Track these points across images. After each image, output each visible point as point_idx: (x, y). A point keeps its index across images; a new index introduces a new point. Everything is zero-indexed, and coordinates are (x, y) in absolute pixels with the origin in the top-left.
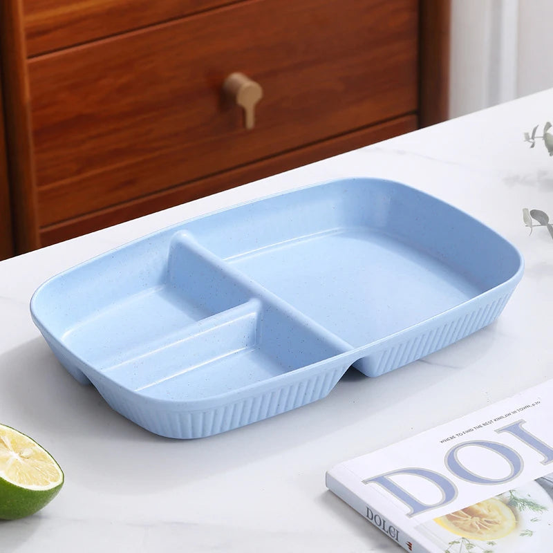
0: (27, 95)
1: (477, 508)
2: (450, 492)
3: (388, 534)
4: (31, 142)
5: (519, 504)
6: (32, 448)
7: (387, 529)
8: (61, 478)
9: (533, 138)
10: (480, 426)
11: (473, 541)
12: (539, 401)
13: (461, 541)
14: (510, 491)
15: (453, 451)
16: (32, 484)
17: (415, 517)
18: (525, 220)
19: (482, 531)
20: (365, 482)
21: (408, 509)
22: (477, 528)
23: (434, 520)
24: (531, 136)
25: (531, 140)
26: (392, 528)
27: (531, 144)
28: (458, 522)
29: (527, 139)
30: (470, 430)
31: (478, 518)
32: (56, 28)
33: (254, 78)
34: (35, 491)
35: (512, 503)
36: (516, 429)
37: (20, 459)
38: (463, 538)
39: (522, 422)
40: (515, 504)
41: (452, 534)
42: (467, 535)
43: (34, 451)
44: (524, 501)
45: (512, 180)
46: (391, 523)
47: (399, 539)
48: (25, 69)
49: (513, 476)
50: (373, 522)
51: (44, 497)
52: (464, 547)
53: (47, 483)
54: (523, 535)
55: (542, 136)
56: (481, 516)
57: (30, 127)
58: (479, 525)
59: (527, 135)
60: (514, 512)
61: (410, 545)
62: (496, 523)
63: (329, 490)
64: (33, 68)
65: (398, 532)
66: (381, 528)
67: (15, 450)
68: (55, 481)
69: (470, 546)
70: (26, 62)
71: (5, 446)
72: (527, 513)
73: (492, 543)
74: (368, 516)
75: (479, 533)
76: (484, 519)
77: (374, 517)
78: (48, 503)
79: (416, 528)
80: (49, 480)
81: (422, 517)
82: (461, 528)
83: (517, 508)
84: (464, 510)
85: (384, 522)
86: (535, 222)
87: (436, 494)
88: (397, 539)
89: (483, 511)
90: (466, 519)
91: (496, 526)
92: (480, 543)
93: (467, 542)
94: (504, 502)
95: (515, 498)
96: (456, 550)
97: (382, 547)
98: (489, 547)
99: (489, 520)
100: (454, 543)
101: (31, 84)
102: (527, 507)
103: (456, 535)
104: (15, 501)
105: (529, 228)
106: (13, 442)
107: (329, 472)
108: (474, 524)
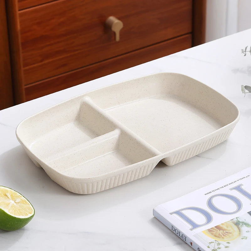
0: (19, 27)
1: (221, 226)
2: (209, 219)
3: (182, 238)
4: (21, 48)
5: (241, 224)
7: (181, 236)
8: (34, 212)
9: (245, 52)
10: (223, 187)
11: (220, 242)
12: (249, 175)
13: (214, 242)
14: (237, 218)
15: (211, 199)
17: (193, 230)
18: (242, 90)
20: (171, 214)
21: (190, 227)
22: (222, 236)
23: (202, 231)
25: (245, 53)
26: (183, 235)
28: (213, 232)
29: (243, 52)
30: (218, 189)
33: (119, 19)
35: (237, 224)
36: (239, 189)
37: (15, 204)
38: (216, 240)
39: (241, 185)
40: (239, 224)
42: (217, 239)
43: (21, 199)
44: (243, 223)
45: (236, 71)
46: (183, 233)
48: (18, 16)
49: (238, 211)
50: (174, 232)
51: (26, 221)
52: (216, 245)
53: (27, 215)
54: (243, 239)
55: (250, 50)
56: (223, 230)
57: (20, 41)
58: (223, 234)
59: (242, 50)
60: (239, 228)
61: (191, 243)
62: (231, 233)
63: (155, 218)
64: (21, 15)
65: (186, 237)
66: (178, 235)
67: (12, 199)
68: (31, 214)
69: (219, 244)
70: (18, 12)
71: (8, 198)
72: (244, 228)
73: (228, 243)
74: (172, 229)
75: (223, 238)
76: (225, 231)
77: (175, 230)
79: (194, 235)
80: (28, 213)
81: (197, 230)
82: (215, 236)
83: (240, 226)
84: (215, 227)
85: (180, 232)
86: (247, 91)
87: (203, 219)
88: (185, 240)
89: (224, 227)
90: (217, 231)
91: (230, 235)
92: (223, 243)
93: (217, 242)
94: (234, 223)
95: (238, 221)
96: (212, 246)
97: (179, 244)
98: (227, 245)
99: (227, 232)
100: (211, 243)
101: (21, 22)
102: (244, 225)
103: (212, 239)
104: (13, 223)
105: (244, 94)
106: (11, 196)
107: (154, 209)
108: (221, 233)
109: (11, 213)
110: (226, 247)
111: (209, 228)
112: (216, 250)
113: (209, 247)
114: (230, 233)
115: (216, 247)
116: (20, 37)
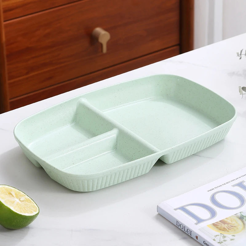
1: (226, 220)
2: (213, 214)
3: (187, 233)
4: (6, 60)
5: (245, 218)
6: (25, 197)
7: (186, 230)
8: (38, 210)
9: (241, 55)
10: (225, 184)
11: (225, 235)
14: (240, 212)
15: (214, 195)
16: (26, 213)
17: (198, 225)
18: (240, 91)
19: (230, 231)
20: (175, 209)
21: (195, 221)
22: (227, 230)
23: (207, 226)
24: (239, 54)
25: (240, 56)
26: (188, 230)
27: (240, 57)
28: (218, 226)
29: (238, 55)
30: (220, 186)
32: (17, 8)
33: (106, 30)
34: (27, 216)
35: (241, 218)
36: (241, 185)
37: (19, 202)
38: (221, 234)
39: (243, 181)
40: (243, 218)
41: (216, 232)
42: (222, 232)
43: (26, 198)
45: (232, 74)
46: (188, 227)
48: (3, 26)
49: (241, 206)
50: (179, 227)
51: (31, 219)
52: (222, 238)
53: (32, 212)
55: (245, 54)
56: (228, 224)
57: (5, 53)
58: (227, 228)
59: (238, 53)
60: (243, 222)
61: (197, 237)
62: (235, 227)
63: (159, 214)
64: (6, 26)
65: (191, 231)
66: (183, 230)
67: (17, 198)
68: (36, 211)
69: (224, 237)
70: (3, 23)
71: (13, 196)
73: (234, 236)
74: (177, 225)
75: (228, 231)
76: (229, 225)
77: (180, 225)
78: (32, 221)
79: (199, 229)
81: (202, 225)
82: (220, 229)
83: (244, 220)
84: (220, 221)
85: (185, 227)
86: (244, 92)
87: (207, 214)
88: (191, 235)
89: (229, 221)
90: (221, 225)
92: (229, 236)
93: (223, 235)
94: (238, 217)
95: (242, 215)
96: (218, 239)
97: (184, 238)
99: (232, 225)
100: (217, 236)
103: (218, 232)
104: (19, 220)
105: (242, 95)
106: (16, 194)
107: (158, 205)
108: (225, 227)
109: (16, 211)
110: (232, 240)
111: (214, 222)
112: (222, 242)
113: (214, 240)
115: (222, 240)
116: (5, 48)
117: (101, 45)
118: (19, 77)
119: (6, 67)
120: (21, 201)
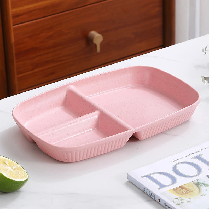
0: (13, 40)
1: (184, 186)
2: (174, 180)
3: (151, 196)
4: (15, 58)
5: (201, 185)
7: (150, 194)
8: (28, 177)
9: (205, 50)
10: (185, 156)
11: (183, 198)
12: (208, 147)
13: (178, 198)
14: (197, 180)
15: (176, 165)
16: (17, 179)
17: (161, 190)
18: (202, 80)
19: (186, 194)
20: (142, 177)
21: (158, 187)
22: (184, 193)
23: (168, 190)
25: (205, 52)
26: (152, 194)
27: (205, 53)
28: (177, 191)
29: (203, 51)
30: (182, 158)
31: (185, 190)
34: (18, 181)
35: (197, 184)
36: (199, 157)
37: (12, 169)
39: (201, 155)
40: (199, 185)
41: (175, 195)
42: (181, 196)
43: (17, 167)
44: (202, 183)
45: (198, 67)
46: (152, 191)
47: (155, 198)
48: (12, 30)
49: (198, 174)
50: (145, 192)
51: (21, 184)
52: (180, 200)
53: (22, 178)
54: (202, 195)
56: (186, 189)
57: (14, 52)
58: (185, 192)
59: (203, 49)
60: (198, 187)
61: (159, 200)
63: (129, 181)
64: (15, 29)
65: (154, 195)
66: (148, 194)
67: (10, 166)
68: (25, 178)
69: (182, 200)
70: (12, 27)
71: (6, 165)
72: (203, 188)
73: (190, 199)
74: (143, 190)
75: (185, 195)
76: (187, 190)
77: (145, 190)
78: (22, 186)
79: (161, 193)
80: (23, 177)
81: (164, 189)
82: (179, 193)
83: (200, 186)
84: (179, 187)
85: (149, 191)
86: (206, 81)
87: (169, 181)
88: (154, 198)
89: (187, 187)
90: (180, 190)
91: (192, 192)
92: (186, 199)
93: (181, 198)
94: (194, 184)
95: (199, 182)
96: (176, 201)
97: (149, 201)
98: (189, 200)
99: (189, 190)
100: (176, 198)
101: (14, 36)
102: (203, 185)
103: (177, 196)
104: (10, 185)
105: (204, 84)
106: (9, 164)
107: (129, 174)
108: (183, 192)
109: (9, 177)
110: (188, 202)
111: (174, 187)
112: (180, 204)
113: (173, 202)
114: (192, 191)
115: (180, 202)
116: (14, 48)
117: (96, 46)
118: (26, 72)
119: (15, 64)
120: (13, 169)
